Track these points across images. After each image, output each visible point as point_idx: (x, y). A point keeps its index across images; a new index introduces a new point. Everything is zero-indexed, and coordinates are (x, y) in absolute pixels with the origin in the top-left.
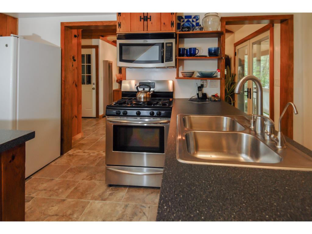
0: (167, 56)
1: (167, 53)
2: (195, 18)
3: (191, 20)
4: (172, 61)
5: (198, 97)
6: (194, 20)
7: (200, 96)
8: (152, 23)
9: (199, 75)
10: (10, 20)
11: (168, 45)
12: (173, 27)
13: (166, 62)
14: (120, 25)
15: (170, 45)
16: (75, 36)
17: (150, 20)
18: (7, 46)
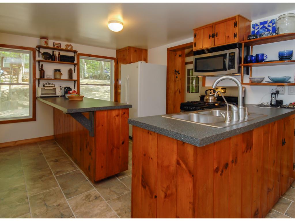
0: (230, 64)
1: (230, 62)
2: (271, 22)
3: (266, 25)
4: (235, 68)
5: (271, 104)
6: (271, 24)
7: (274, 103)
8: (218, 38)
9: (271, 81)
10: (144, 52)
11: (231, 55)
12: (236, 38)
13: (229, 69)
14: (195, 45)
15: (233, 54)
16: (180, 56)
17: (217, 36)
18: (137, 67)
